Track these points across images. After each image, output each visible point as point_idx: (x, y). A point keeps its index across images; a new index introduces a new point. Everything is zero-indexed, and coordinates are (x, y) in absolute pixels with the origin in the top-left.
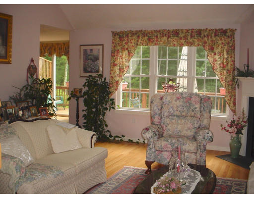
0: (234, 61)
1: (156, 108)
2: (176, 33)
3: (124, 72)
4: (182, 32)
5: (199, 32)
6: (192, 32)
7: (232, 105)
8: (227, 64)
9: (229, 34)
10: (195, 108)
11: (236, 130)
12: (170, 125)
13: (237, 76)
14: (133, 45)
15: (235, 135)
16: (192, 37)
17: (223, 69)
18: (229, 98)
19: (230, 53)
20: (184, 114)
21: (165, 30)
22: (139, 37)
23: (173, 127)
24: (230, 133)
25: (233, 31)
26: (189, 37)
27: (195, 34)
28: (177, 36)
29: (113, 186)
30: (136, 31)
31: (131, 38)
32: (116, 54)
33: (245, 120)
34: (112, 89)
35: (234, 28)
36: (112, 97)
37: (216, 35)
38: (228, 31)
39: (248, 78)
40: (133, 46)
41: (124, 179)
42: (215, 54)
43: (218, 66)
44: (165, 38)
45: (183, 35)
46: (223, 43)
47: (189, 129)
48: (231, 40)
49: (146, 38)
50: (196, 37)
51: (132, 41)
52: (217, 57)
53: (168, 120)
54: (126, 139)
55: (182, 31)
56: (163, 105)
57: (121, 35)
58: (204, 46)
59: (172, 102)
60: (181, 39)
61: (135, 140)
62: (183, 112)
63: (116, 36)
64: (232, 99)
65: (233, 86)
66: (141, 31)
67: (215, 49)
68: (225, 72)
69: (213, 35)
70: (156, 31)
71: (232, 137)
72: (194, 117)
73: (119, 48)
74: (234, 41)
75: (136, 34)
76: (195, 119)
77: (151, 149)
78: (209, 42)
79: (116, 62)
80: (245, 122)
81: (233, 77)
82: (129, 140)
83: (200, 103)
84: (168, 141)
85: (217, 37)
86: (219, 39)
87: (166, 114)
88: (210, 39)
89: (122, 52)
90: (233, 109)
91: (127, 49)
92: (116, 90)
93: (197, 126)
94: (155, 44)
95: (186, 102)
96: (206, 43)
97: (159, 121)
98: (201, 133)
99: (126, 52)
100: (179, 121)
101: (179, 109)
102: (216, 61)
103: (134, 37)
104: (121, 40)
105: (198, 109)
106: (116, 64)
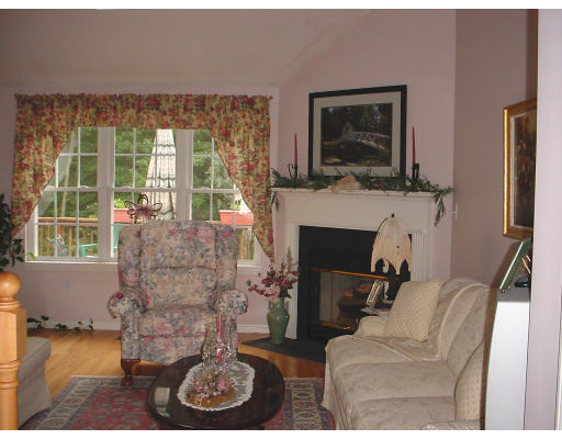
0: (267, 158)
1: (129, 253)
2: (155, 102)
3: (43, 180)
4: (168, 101)
5: (201, 101)
6: (187, 101)
7: (266, 242)
8: (257, 163)
9: (258, 105)
10: (207, 250)
11: (278, 290)
12: (159, 286)
13: (275, 186)
14: (65, 124)
15: (277, 300)
16: (186, 110)
17: (249, 174)
18: (261, 230)
19: (261, 142)
20: (184, 263)
21: (132, 96)
22: (76, 107)
23: (165, 289)
24: (267, 295)
25: (266, 100)
26: (182, 110)
27: (192, 105)
28: (157, 109)
29: (69, 414)
30: (70, 96)
31: (58, 110)
32: (25, 143)
33: (295, 268)
34: (17, 219)
35: (269, 95)
36: (17, 237)
37: (233, 108)
38: (257, 100)
39: (298, 190)
40: (63, 127)
41: (83, 399)
42: (232, 145)
43: (238, 167)
44: (132, 112)
45: (170, 105)
46: (247, 124)
47: (197, 291)
48: (262, 118)
49: (92, 110)
50: (194, 111)
51: (61, 116)
52: (236, 151)
53: (154, 277)
54: (50, 324)
55: (167, 97)
56: (143, 248)
57: (37, 103)
58: (211, 129)
59: (160, 240)
60: (165, 113)
61: (71, 325)
62: (183, 258)
63: (27, 105)
64: (267, 231)
65: (268, 206)
66: (81, 96)
67: (232, 134)
68: (251, 178)
69: (229, 107)
70: (113, 98)
71: (270, 303)
72: (204, 267)
73: (33, 130)
74: (268, 119)
75: (70, 102)
76: (206, 271)
77: (130, 334)
78: (220, 121)
79: (25, 162)
80: (294, 273)
81: (268, 188)
82: (59, 325)
83: (216, 241)
84: (164, 317)
85: (235, 111)
86: (239, 115)
87: (149, 265)
88: (222, 116)
89: (39, 140)
90: (269, 249)
91: (51, 133)
92: (26, 220)
93: (211, 285)
94: (112, 124)
95: (189, 239)
96: (215, 122)
97: (135, 279)
98: (225, 296)
99: (49, 139)
100: (177, 278)
101: (176, 254)
102: (234, 157)
103: (65, 109)
104: (36, 113)
105: (212, 252)
106: (27, 166)
